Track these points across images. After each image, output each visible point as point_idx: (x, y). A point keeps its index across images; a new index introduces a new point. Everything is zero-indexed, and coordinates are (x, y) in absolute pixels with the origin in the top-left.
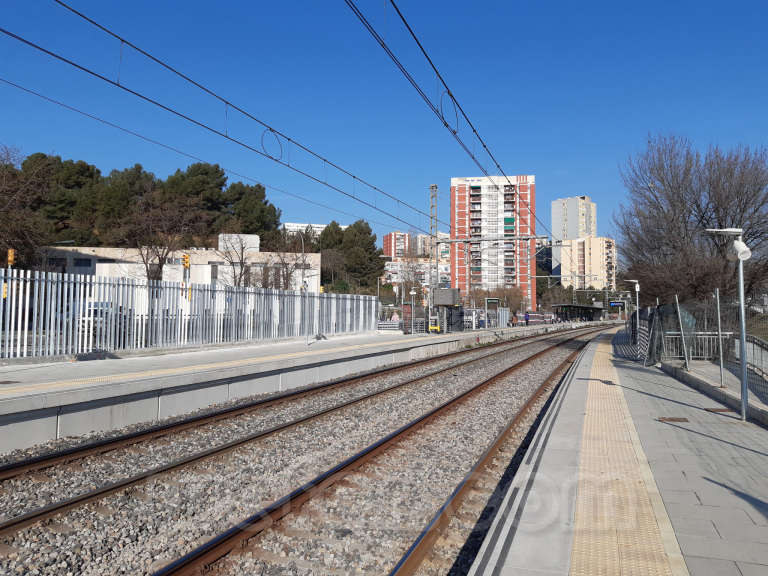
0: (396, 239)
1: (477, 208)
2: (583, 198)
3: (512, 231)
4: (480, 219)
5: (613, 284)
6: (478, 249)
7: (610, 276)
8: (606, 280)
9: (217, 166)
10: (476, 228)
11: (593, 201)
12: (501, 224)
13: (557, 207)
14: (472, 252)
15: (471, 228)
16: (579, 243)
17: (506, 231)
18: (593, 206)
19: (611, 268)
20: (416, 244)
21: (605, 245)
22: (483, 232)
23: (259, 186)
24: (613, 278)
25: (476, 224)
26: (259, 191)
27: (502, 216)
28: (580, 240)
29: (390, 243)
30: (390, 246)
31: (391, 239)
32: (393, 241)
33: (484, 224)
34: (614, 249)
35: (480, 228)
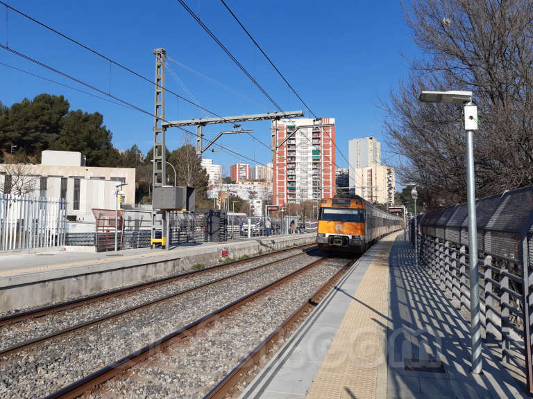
0: (239, 168)
1: (293, 142)
2: (371, 138)
3: (318, 160)
4: (295, 151)
5: (393, 200)
6: (293, 174)
7: (390, 194)
8: (387, 197)
9: (62, 97)
10: (291, 157)
11: (378, 141)
12: (310, 154)
13: (353, 145)
14: (289, 176)
15: (288, 157)
16: (369, 171)
17: (314, 160)
18: (378, 145)
19: (391, 188)
20: (254, 171)
21: (387, 172)
22: (297, 161)
23: (97, 114)
24: (393, 196)
25: (292, 154)
26: (98, 118)
27: (311, 148)
28: (369, 168)
29: (236, 171)
30: (236, 174)
31: (236, 168)
32: (237, 170)
33: (297, 154)
34: (393, 175)
35: (295, 157)
